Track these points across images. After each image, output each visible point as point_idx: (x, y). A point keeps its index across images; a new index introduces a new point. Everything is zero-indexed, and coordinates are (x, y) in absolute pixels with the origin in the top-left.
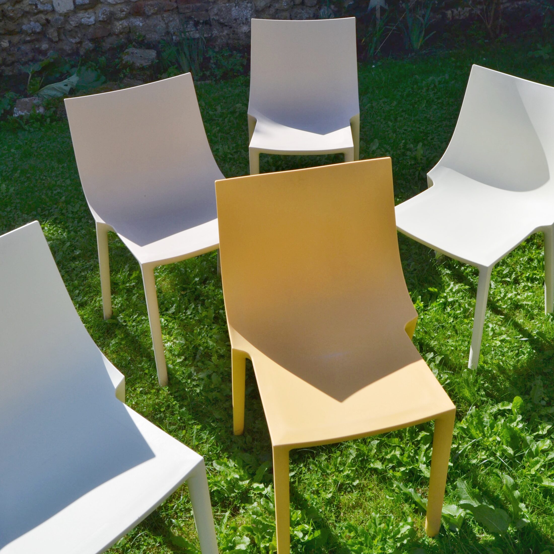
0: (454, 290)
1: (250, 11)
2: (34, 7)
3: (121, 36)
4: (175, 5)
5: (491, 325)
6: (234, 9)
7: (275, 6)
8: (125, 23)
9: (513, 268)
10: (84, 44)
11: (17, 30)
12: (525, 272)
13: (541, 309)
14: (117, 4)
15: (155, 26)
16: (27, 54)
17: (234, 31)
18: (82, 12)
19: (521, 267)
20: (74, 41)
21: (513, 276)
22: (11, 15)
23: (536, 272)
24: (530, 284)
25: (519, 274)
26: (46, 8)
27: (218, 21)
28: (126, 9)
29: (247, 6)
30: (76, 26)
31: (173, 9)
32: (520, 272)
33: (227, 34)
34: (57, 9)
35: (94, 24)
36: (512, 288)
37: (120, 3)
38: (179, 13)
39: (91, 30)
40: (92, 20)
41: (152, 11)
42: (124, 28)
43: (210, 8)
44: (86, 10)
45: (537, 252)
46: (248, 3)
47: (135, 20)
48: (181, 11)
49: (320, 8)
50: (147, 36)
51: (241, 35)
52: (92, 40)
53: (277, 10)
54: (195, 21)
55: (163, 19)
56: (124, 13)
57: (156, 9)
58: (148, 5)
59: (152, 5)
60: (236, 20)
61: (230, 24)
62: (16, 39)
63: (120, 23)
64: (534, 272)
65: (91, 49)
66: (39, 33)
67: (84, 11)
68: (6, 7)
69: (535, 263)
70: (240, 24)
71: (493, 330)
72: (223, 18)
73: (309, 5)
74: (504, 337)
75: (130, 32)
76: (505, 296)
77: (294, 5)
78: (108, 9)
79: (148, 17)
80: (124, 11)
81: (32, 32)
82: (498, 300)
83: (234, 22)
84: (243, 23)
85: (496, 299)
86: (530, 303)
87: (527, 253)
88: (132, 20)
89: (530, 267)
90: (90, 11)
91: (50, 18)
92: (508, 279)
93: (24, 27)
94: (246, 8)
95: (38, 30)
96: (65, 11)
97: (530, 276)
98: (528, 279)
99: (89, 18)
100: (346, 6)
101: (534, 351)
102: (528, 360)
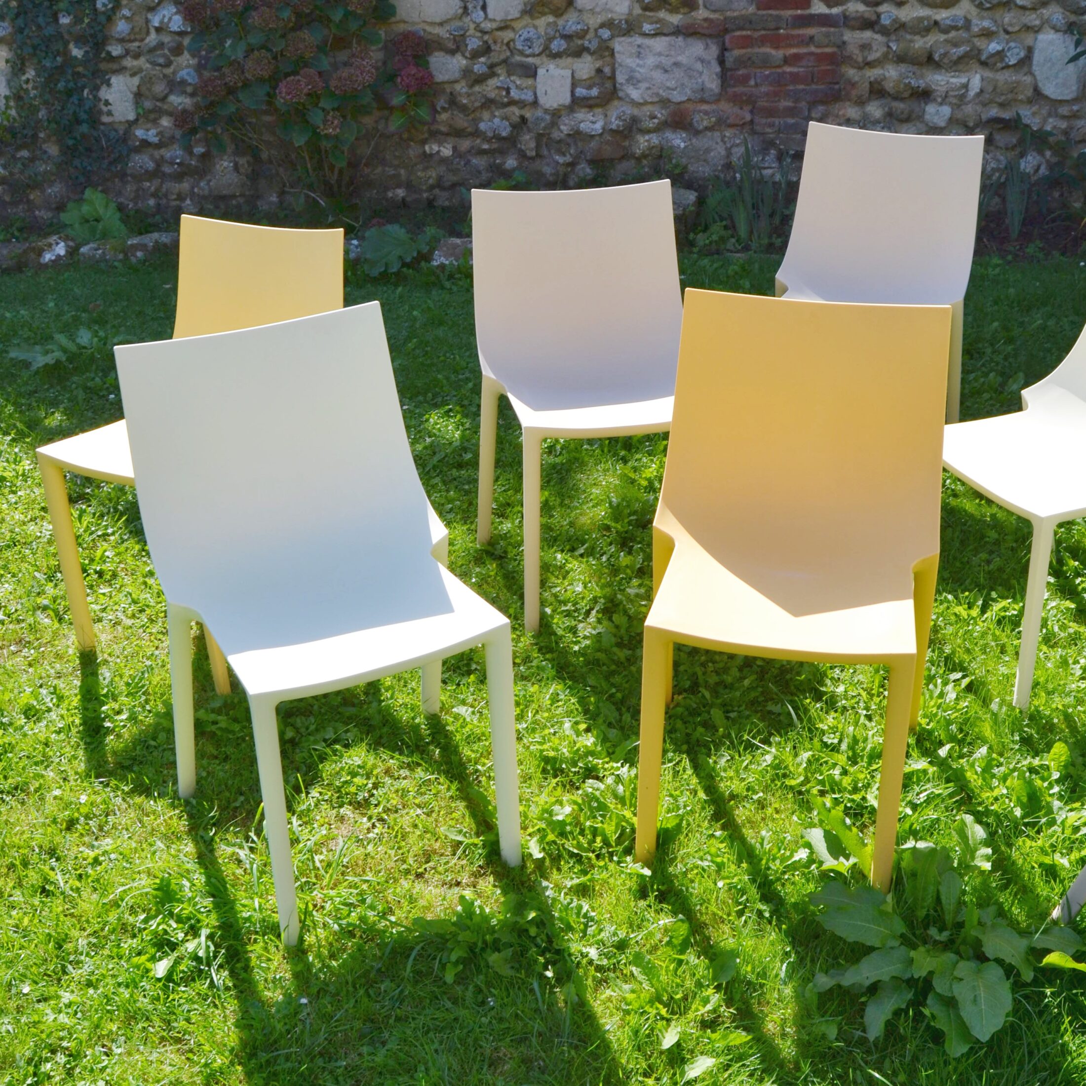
2: (504, 93)
3: (645, 162)
4: (748, 117)
8: (655, 139)
10: (579, 167)
11: (469, 130)
14: (646, 103)
15: (708, 151)
16: (480, 172)
18: (583, 110)
20: (561, 159)
22: (465, 101)
26: (523, 97)
28: (661, 114)
30: (569, 135)
31: (744, 124)
34: (542, 100)
35: (601, 135)
37: (652, 103)
38: (753, 132)
39: (593, 144)
40: (598, 126)
41: (705, 123)
42: (651, 148)
44: (591, 107)
47: (673, 136)
48: (758, 128)
50: (691, 168)
52: (592, 162)
54: (780, 150)
55: (722, 140)
56: (656, 121)
57: (713, 119)
58: (700, 111)
59: (706, 113)
62: (465, 144)
63: (647, 137)
65: (588, 177)
66: (504, 139)
67: (587, 110)
68: (458, 87)
75: (660, 157)
78: (629, 111)
79: (697, 133)
80: (655, 117)
81: (494, 137)
88: (669, 134)
90: (598, 110)
91: (528, 115)
93: (482, 126)
95: (504, 134)
96: (555, 105)
99: (593, 123)
100: (1075, 155)
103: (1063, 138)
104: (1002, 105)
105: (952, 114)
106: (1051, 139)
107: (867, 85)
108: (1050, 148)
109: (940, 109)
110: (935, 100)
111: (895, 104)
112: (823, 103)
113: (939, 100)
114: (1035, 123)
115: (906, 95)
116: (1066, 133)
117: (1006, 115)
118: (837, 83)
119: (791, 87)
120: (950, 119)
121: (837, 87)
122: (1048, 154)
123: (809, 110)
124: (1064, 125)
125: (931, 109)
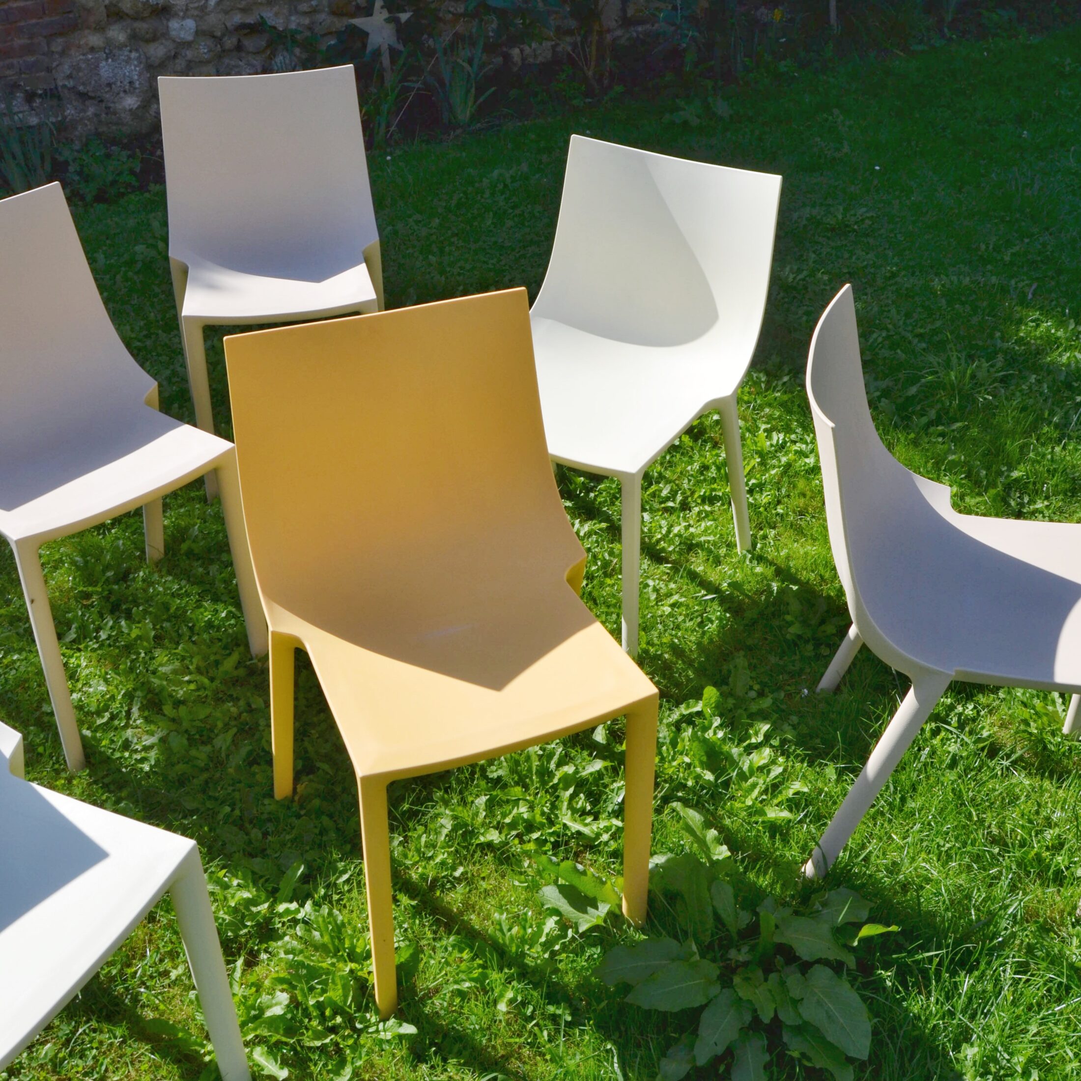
0: (582, 534)
1: (136, 66)
5: (651, 583)
6: (103, 64)
7: (186, 55)
9: (677, 485)
12: (697, 489)
13: (730, 546)
17: (108, 108)
19: (689, 481)
21: (679, 498)
23: (715, 486)
24: (708, 508)
25: (689, 493)
27: (73, 89)
29: (129, 58)
32: (690, 489)
33: (96, 115)
36: (679, 517)
43: (55, 64)
45: (714, 453)
46: (130, 51)
49: (273, 55)
51: (123, 115)
53: (190, 61)
54: (26, 91)
60: (109, 85)
61: (99, 94)
64: (713, 486)
69: (713, 473)
70: (118, 94)
71: (656, 590)
72: (83, 84)
73: (251, 49)
74: (676, 598)
76: (669, 531)
77: (224, 51)
82: (658, 541)
83: (107, 89)
84: (125, 91)
85: (654, 539)
86: (711, 538)
87: (696, 457)
89: (705, 480)
92: (671, 504)
94: (128, 61)
97: (707, 494)
98: (704, 499)
100: (324, 48)
101: (728, 615)
102: (719, 632)
103: (308, 34)
104: (244, 11)
105: (197, 27)
106: (298, 37)
107: (103, 9)
108: (298, 46)
109: (184, 23)
110: (176, 15)
111: (138, 25)
112: (61, 34)
113: (181, 14)
114: (279, 23)
115: (146, 14)
116: (310, 28)
117: (250, 20)
118: (70, 12)
119: (22, 24)
120: (197, 33)
121: (71, 15)
122: (297, 51)
123: (48, 44)
124: (307, 21)
125: (174, 24)
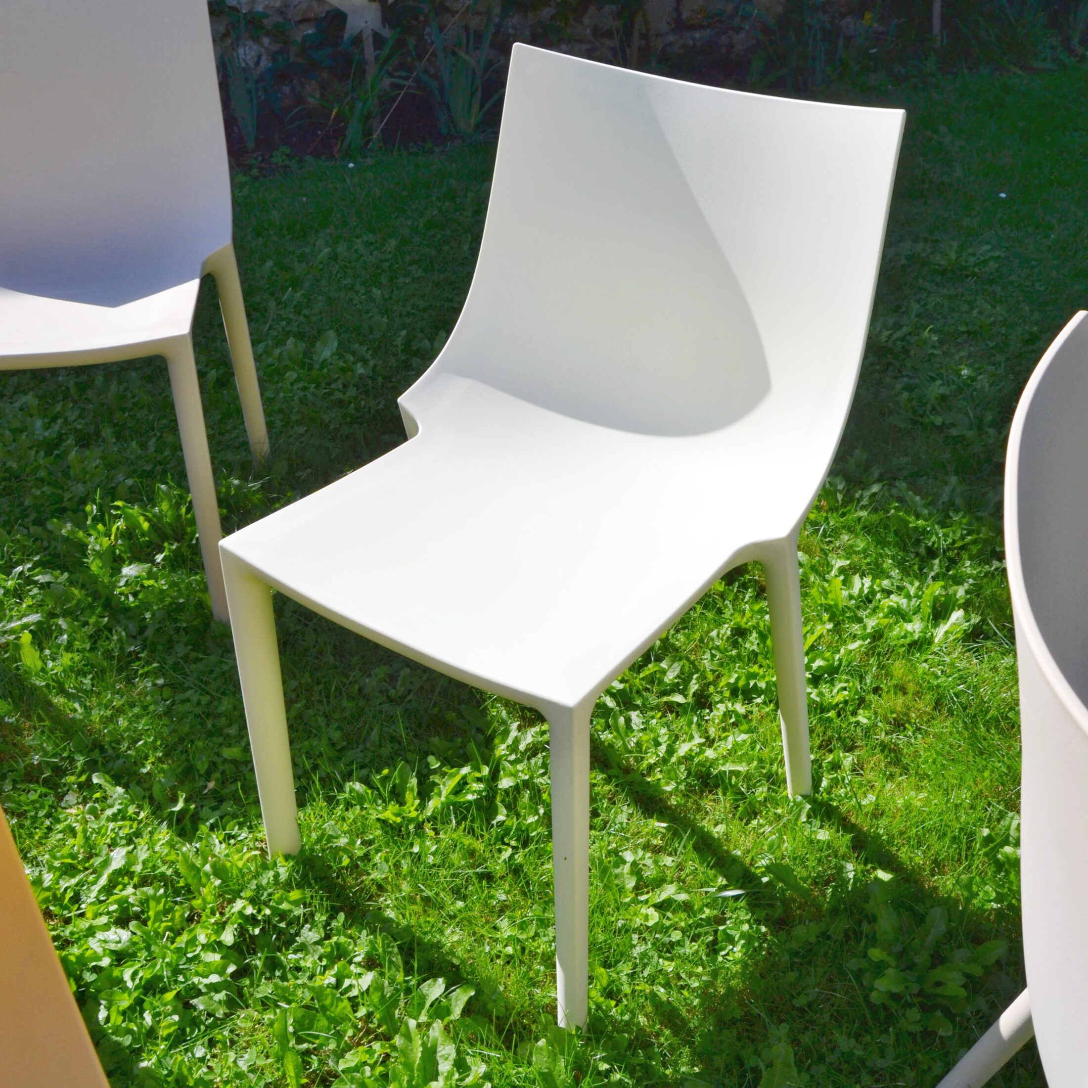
0: (522, 747)
5: (629, 856)
9: (692, 663)
12: (724, 671)
13: (775, 781)
19: (713, 656)
21: (694, 687)
23: (755, 669)
24: (740, 708)
25: (710, 677)
32: (713, 671)
36: (690, 723)
45: (757, 607)
64: (751, 670)
69: (752, 643)
71: (636, 870)
74: (669, 891)
76: (671, 751)
82: (651, 768)
85: (644, 764)
86: (742, 768)
87: (728, 613)
89: (739, 657)
92: (678, 698)
97: (741, 683)
98: (734, 692)
100: (299, 38)
101: (763, 929)
102: (745, 966)
103: (280, 19)
106: (266, 21)
108: (267, 34)
114: (242, 4)
116: (282, 12)
122: (266, 41)
